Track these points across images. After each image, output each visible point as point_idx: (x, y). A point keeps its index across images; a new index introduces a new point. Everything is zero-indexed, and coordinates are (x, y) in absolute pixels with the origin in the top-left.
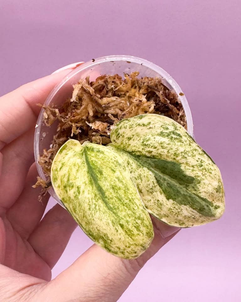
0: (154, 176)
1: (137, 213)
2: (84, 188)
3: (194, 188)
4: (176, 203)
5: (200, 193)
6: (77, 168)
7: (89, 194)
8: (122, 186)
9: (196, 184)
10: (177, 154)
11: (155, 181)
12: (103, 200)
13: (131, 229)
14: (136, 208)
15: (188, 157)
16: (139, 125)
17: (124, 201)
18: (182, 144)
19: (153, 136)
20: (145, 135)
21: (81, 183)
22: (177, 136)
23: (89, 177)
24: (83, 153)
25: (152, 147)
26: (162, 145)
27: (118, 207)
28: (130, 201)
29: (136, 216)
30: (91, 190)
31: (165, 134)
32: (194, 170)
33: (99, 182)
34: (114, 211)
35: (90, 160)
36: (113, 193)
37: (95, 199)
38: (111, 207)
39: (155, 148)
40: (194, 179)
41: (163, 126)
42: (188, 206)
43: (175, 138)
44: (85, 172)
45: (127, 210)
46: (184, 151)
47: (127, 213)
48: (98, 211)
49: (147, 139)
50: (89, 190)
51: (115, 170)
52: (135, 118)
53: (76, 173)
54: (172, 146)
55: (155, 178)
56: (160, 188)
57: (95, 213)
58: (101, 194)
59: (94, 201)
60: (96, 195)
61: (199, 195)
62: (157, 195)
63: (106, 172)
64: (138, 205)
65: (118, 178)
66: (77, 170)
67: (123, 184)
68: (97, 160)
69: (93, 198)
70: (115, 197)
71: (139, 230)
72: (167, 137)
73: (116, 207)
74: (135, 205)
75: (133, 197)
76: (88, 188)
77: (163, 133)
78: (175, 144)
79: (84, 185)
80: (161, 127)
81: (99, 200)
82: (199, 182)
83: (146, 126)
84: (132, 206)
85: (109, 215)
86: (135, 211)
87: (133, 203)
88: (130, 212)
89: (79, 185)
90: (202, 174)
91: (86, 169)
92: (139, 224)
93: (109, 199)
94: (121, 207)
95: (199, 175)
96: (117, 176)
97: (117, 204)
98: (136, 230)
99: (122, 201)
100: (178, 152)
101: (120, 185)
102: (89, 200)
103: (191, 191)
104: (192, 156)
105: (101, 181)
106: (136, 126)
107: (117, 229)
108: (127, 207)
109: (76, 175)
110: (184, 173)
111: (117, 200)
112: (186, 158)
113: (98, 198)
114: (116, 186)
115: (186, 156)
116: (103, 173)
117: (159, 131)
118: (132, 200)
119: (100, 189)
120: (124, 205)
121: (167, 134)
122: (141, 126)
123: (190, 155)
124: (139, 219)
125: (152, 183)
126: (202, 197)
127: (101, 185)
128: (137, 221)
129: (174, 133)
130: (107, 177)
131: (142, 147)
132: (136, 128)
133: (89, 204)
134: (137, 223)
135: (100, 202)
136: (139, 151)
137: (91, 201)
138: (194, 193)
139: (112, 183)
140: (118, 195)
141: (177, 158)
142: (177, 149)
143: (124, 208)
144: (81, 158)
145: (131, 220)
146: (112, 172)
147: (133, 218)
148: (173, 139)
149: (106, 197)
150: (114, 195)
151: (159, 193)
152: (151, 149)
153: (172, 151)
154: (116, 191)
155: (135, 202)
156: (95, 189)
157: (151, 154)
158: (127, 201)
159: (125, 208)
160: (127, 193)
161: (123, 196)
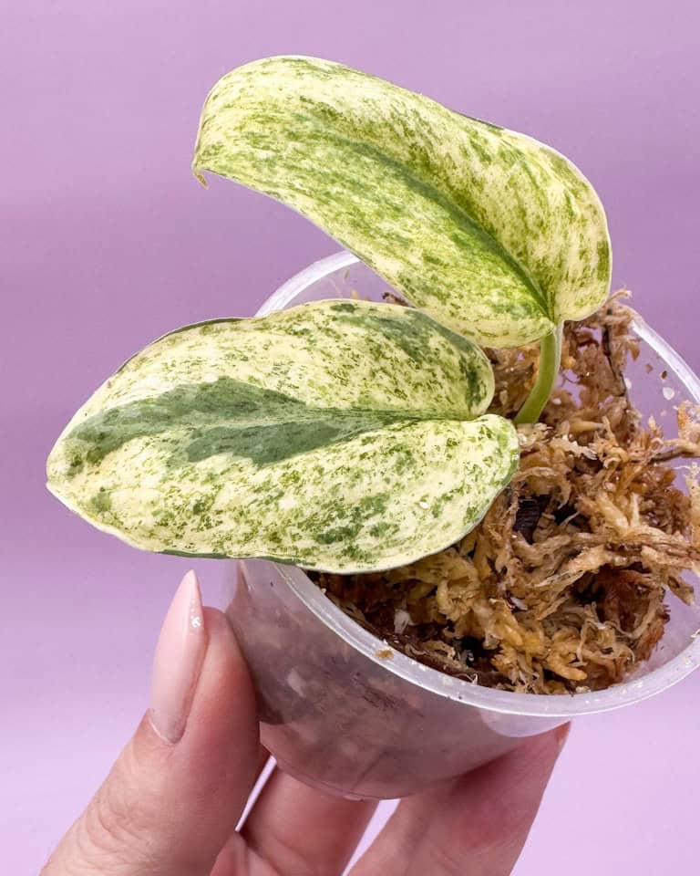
0: (304, 403)
1: (285, 171)
2: (472, 164)
3: (172, 442)
4: (194, 382)
5: (147, 444)
6: (531, 220)
7: (448, 155)
8: (377, 224)
9: (177, 453)
10: (290, 482)
11: (292, 394)
12: (397, 165)
13: (268, 125)
14: (297, 183)
15: (255, 496)
16: (460, 490)
17: (342, 184)
18: (301, 520)
19: (397, 484)
20: (421, 478)
21: (489, 179)
22: (332, 531)
23: (479, 216)
24: (545, 292)
25: (375, 454)
26: (350, 474)
27: (347, 164)
28: (328, 194)
29: (280, 163)
30: (449, 172)
31: (371, 511)
32: (207, 481)
33: (447, 215)
34: (348, 148)
35: (512, 274)
36: (388, 196)
37: (421, 150)
38: (366, 155)
39: (362, 457)
40: (190, 461)
41: (392, 529)
42: (157, 397)
43: (333, 520)
44: (500, 227)
45: (315, 166)
46: (276, 504)
47: (312, 160)
48: (391, 121)
49: (404, 468)
50: (455, 168)
51: (431, 264)
52: (488, 501)
53: (520, 201)
54: (322, 490)
55: (299, 399)
56: (266, 388)
57: (396, 110)
58: (417, 179)
59: (422, 144)
60: (427, 165)
61: (146, 439)
62: (259, 368)
63: (446, 248)
64: (297, 195)
65: (406, 243)
66: (523, 213)
67: (378, 231)
68: (494, 277)
69: (429, 152)
70: (375, 187)
71: (247, 137)
72: (356, 505)
73: (353, 160)
74: (307, 190)
75: (326, 207)
76: (461, 175)
77: (376, 512)
78: (318, 503)
79: (478, 178)
80: (396, 526)
81: (408, 156)
82: (169, 464)
83: (439, 500)
84: (313, 183)
85: (355, 130)
86: (293, 173)
87: (316, 191)
88: (306, 164)
89: (492, 168)
90: (179, 491)
91: (505, 236)
92: (259, 150)
93: (386, 174)
94: (337, 166)
95: (186, 480)
96: (412, 247)
97: (353, 171)
98: (256, 131)
99: (348, 184)
100: (292, 488)
101: (386, 225)
102: (436, 137)
103: (178, 433)
104: (245, 510)
105: (444, 219)
106: (463, 481)
107: (306, 104)
108: (326, 175)
109: (516, 194)
110: (231, 454)
111: (363, 181)
112: (258, 491)
113: (418, 161)
114: (394, 217)
115: (262, 496)
116: (453, 243)
117: (391, 508)
118: (324, 198)
119: (431, 194)
120: (336, 174)
121: (362, 514)
122: (452, 491)
123: (253, 507)
124: (267, 160)
125: (296, 385)
126: (134, 441)
127: (434, 204)
128: (270, 154)
129: (348, 533)
130: (435, 234)
131: (399, 442)
132: (460, 476)
133: (427, 124)
134: (267, 148)
135: (405, 156)
136: (400, 430)
137: (432, 139)
138: (162, 432)
139: (410, 222)
140: (369, 194)
141: (283, 472)
142: (302, 492)
143: (329, 168)
144: (538, 266)
145: (286, 146)
146: (435, 255)
147: (284, 154)
148: (334, 514)
149: (396, 176)
150: (379, 189)
151: (257, 375)
152: (369, 448)
153: (312, 478)
154: (383, 203)
155: (311, 196)
156: (439, 188)
157: (360, 439)
158: (334, 189)
159: (325, 170)
160: (351, 211)
161: (356, 199)
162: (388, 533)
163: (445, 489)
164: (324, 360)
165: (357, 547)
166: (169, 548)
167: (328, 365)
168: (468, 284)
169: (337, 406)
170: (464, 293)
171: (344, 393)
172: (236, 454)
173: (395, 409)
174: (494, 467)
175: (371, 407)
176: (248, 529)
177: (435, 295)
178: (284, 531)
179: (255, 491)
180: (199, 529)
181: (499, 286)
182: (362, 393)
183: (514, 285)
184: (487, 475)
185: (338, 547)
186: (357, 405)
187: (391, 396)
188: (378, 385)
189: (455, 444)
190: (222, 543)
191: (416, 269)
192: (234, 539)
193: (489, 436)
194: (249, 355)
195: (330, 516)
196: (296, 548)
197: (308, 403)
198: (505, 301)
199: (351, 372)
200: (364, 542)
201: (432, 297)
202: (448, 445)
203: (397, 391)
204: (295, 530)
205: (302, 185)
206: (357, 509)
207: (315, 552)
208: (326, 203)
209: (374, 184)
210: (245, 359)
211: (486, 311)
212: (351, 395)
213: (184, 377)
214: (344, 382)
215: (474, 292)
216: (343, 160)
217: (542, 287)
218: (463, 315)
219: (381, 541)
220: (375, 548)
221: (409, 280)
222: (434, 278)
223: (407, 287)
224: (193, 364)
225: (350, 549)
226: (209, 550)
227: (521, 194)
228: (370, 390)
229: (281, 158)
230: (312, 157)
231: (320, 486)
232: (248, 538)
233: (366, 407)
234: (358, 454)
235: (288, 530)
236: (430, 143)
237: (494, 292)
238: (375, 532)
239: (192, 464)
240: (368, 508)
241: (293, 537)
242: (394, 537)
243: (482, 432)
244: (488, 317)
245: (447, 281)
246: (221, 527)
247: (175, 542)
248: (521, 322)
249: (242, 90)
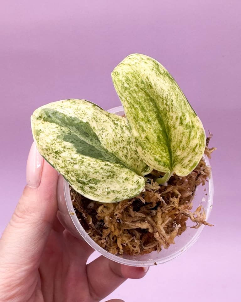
0: (101, 143)
1: (128, 93)
2: (176, 122)
3: (63, 131)
4: (80, 119)
5: (57, 127)
6: (181, 145)
7: (172, 116)
8: (140, 122)
9: (62, 135)
10: (81, 162)
11: (100, 139)
12: (158, 109)
13: (134, 78)
14: (128, 98)
15: (70, 159)
16: (118, 192)
17: (139, 106)
18: (76, 173)
19: (105, 180)
20: (112, 182)
21: (178, 129)
22: (81, 180)
23: (170, 135)
24: (174, 162)
25: (105, 169)
26: (95, 170)
27: (145, 101)
28: (134, 106)
29: (128, 90)
30: (169, 120)
31: (93, 182)
32: (63, 147)
33: (161, 129)
34: (148, 98)
35: (168, 153)
36: (149, 116)
37: (166, 110)
38: (152, 102)
39: (102, 168)
40: (63, 140)
41: (95, 190)
42: (68, 116)
43: (83, 178)
44: (173, 141)
45: (136, 97)
46: (73, 165)
47: (137, 94)
48: (164, 98)
49: (109, 178)
50: (172, 120)
51: (146, 139)
52: (123, 199)
53: (182, 139)
54: (86, 170)
55: (101, 142)
56: (95, 133)
57: (167, 97)
58: (160, 116)
59: (168, 109)
60: (165, 115)
61: (58, 126)
62: (98, 127)
63: (154, 137)
64: (126, 101)
65: (143, 130)
66: (181, 142)
67: (139, 123)
69: (168, 112)
70: (147, 112)
71: (126, 78)
72: (91, 178)
73: (147, 101)
74: (129, 102)
75: (131, 109)
76: (172, 123)
77: (94, 183)
78: (82, 172)
79: (176, 126)
80: (96, 190)
81: (162, 109)
82: (58, 137)
83: (111, 191)
84: (132, 101)
85: (154, 94)
86: (129, 95)
87: (131, 104)
88: (135, 95)
89: (181, 127)
90: (55, 145)
91: (173, 144)
92: (126, 83)
93: (153, 110)
94: (142, 101)
95: (59, 143)
96: (144, 132)
97: (145, 105)
98: (129, 78)
99: (141, 107)
100: (79, 164)
101: (142, 123)
102: (172, 110)
103: (66, 129)
104: (66, 161)
105: (160, 130)
106: (121, 190)
107: (147, 80)
108: (137, 101)
109: (182, 137)
110: (73, 145)
111: (146, 108)
112: (72, 159)
113: (164, 112)
114: (146, 122)
115: (72, 161)
116: (156, 137)
117: (99, 185)
118: (132, 107)
119: (161, 122)
120: (140, 102)
121: (91, 182)
122: (116, 191)
123: (68, 162)
124: (126, 87)
125: (103, 137)
126: (55, 124)
127: (160, 125)
128: (128, 86)
129: (84, 183)
130: (153, 133)
131: (114, 170)
132: (121, 189)
133: (173, 105)
134: (128, 84)
135: (162, 108)
136: (117, 167)
137: (171, 110)
138: (63, 127)
139: (149, 126)
140: (144, 112)
141: (81, 158)
142: (81, 167)
143: (139, 100)
144: (176, 156)
145: (133, 87)
146: (149, 138)
147: (131, 89)
148: (85, 177)
149: (155, 112)
150: (148, 113)
151: (96, 128)
152: (105, 167)
153: (86, 165)
154: (146, 117)
155: (129, 104)
156: (165, 122)
157: (105, 163)
158: (136, 106)
159: (138, 100)
160: (136, 114)
161: (140, 112)
162: (93, 190)
163: (115, 189)
164: (114, 136)
165: (84, 188)
166: (44, 156)
167: (114, 138)
168: (152, 149)
169: (108, 150)
170: (150, 151)
171: (112, 148)
172: (74, 146)
173: (122, 160)
174: (131, 192)
175: (116, 155)
176: (64, 166)
177: (142, 147)
178: (71, 172)
179: (71, 158)
180: (53, 157)
181: (161, 154)
182: (117, 151)
183: (166, 156)
184: (128, 193)
185: (80, 185)
186: (113, 153)
187: (123, 156)
188: (123, 151)
189: (128, 180)
190: (56, 164)
191: (141, 138)
192: (59, 165)
193: (137, 184)
194: (98, 121)
195: (83, 177)
196: (70, 178)
197: (102, 144)
198: (160, 159)
199: (119, 143)
200: (86, 188)
201: (141, 147)
202: (126, 179)
203: (126, 156)
204: (73, 174)
205: (129, 100)
206: (91, 179)
207: (74, 182)
208: (131, 108)
209: (148, 111)
210: (97, 121)
211: (152, 158)
212: (114, 149)
213: (79, 115)
214: (115, 145)
215: (152, 152)
216: (145, 100)
217: (174, 161)
218: (145, 155)
219: (91, 191)
220: (88, 191)
221: (137, 139)
222: (144, 143)
223: (136, 141)
224: (84, 113)
225: (82, 187)
226: (52, 163)
227: (184, 138)
228: (120, 151)
229: (129, 89)
230: (138, 94)
231: (86, 168)
232: (62, 167)
233: (115, 155)
234: (101, 167)
235: (72, 173)
236: (170, 110)
237: (158, 155)
238: (91, 188)
239: (63, 141)
240: (93, 181)
241: (72, 175)
242: (94, 192)
243: (136, 181)
244: (151, 160)
245: (147, 146)
246: (58, 160)
247: (47, 155)
248: (160, 166)
249: (136, 63)
